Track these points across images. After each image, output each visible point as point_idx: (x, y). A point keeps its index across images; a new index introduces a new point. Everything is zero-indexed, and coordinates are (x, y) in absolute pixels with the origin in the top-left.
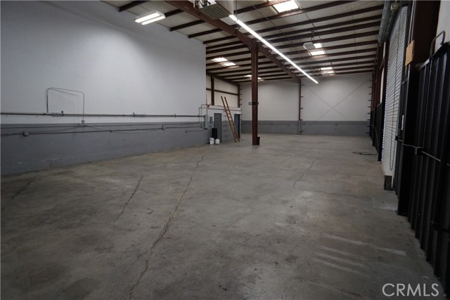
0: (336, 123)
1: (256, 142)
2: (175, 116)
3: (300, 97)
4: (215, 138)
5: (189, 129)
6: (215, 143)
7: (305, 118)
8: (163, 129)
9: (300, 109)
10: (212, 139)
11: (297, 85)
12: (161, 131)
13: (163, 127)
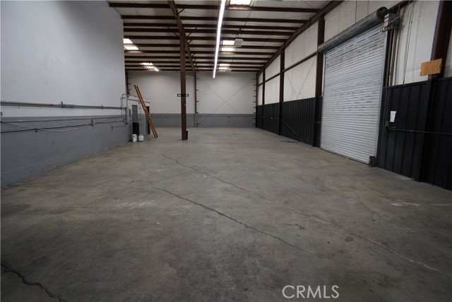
0: (229, 116)
1: (185, 136)
2: (102, 108)
3: (196, 90)
4: (138, 135)
5: (114, 125)
6: (138, 141)
7: (200, 111)
8: (92, 125)
9: (196, 102)
10: (135, 135)
11: (193, 78)
12: (90, 127)
13: (93, 122)
